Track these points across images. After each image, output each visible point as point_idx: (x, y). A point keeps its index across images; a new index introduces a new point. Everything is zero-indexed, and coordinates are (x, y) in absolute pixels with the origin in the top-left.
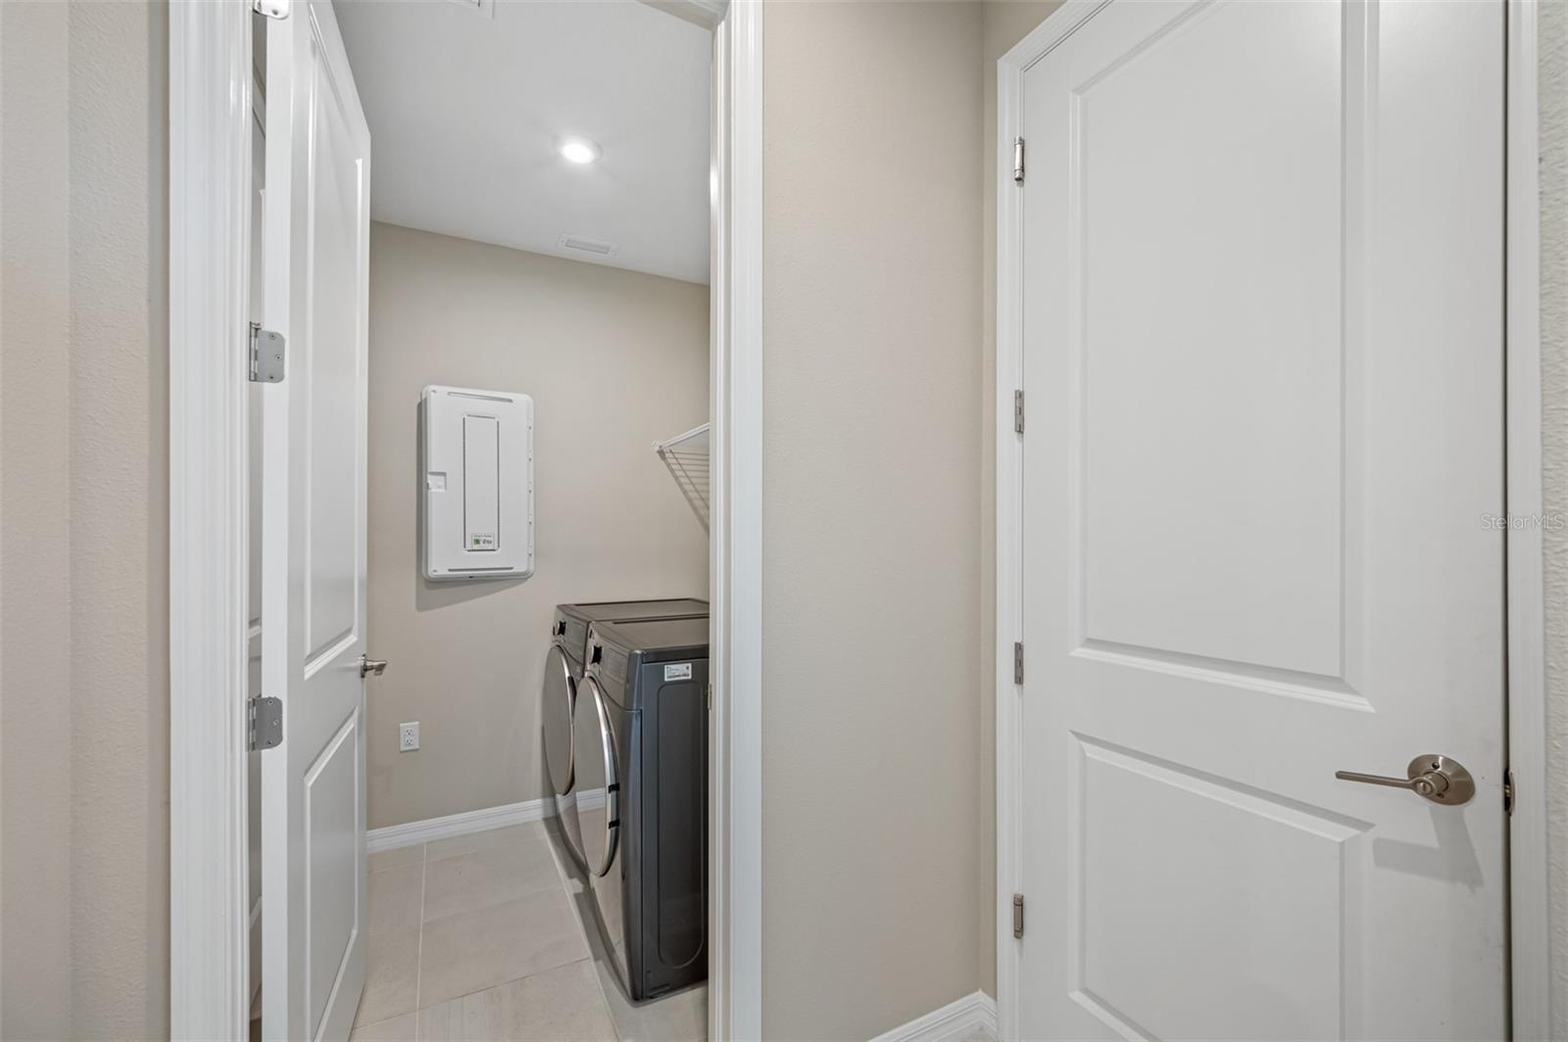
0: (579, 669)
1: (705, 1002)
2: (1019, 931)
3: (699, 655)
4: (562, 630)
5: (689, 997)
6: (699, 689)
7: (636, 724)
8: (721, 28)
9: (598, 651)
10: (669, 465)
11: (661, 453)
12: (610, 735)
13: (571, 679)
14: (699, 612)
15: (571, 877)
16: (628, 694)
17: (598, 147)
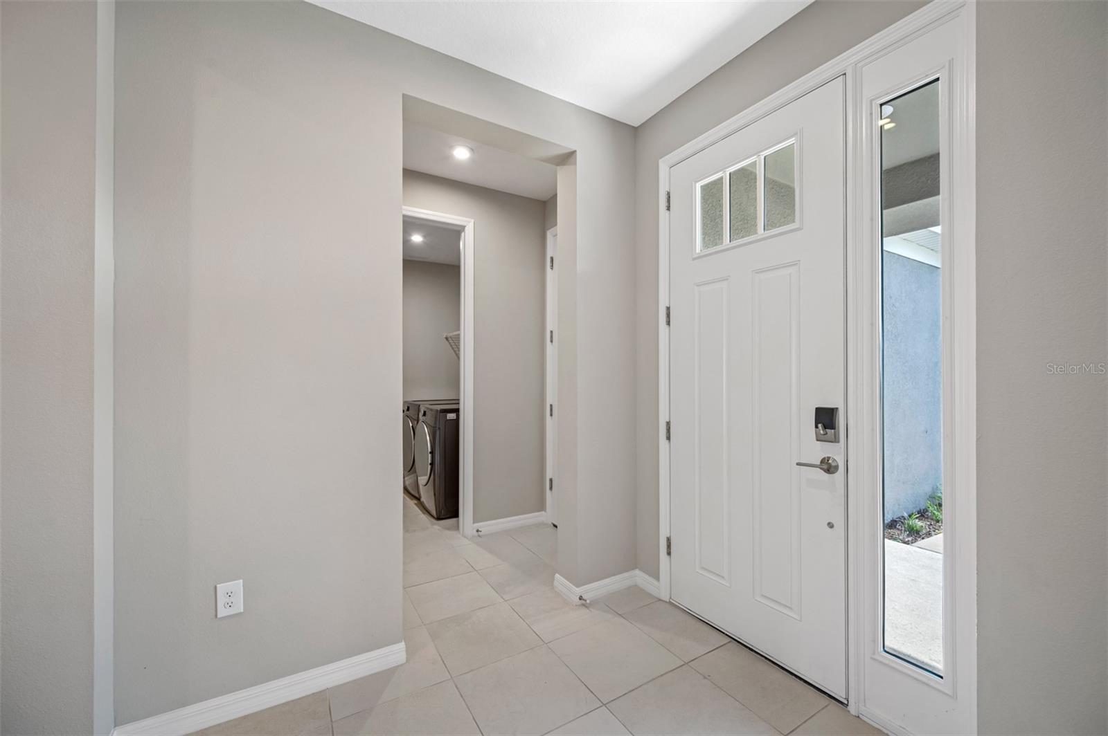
0: (416, 422)
1: (458, 520)
2: (551, 488)
3: (457, 411)
4: (408, 409)
5: (454, 520)
6: (456, 422)
7: (438, 432)
8: (463, 234)
9: (425, 412)
10: (450, 343)
11: (447, 338)
12: (430, 440)
13: (412, 426)
14: (457, 401)
15: (412, 500)
16: (435, 423)
17: (424, 237)
